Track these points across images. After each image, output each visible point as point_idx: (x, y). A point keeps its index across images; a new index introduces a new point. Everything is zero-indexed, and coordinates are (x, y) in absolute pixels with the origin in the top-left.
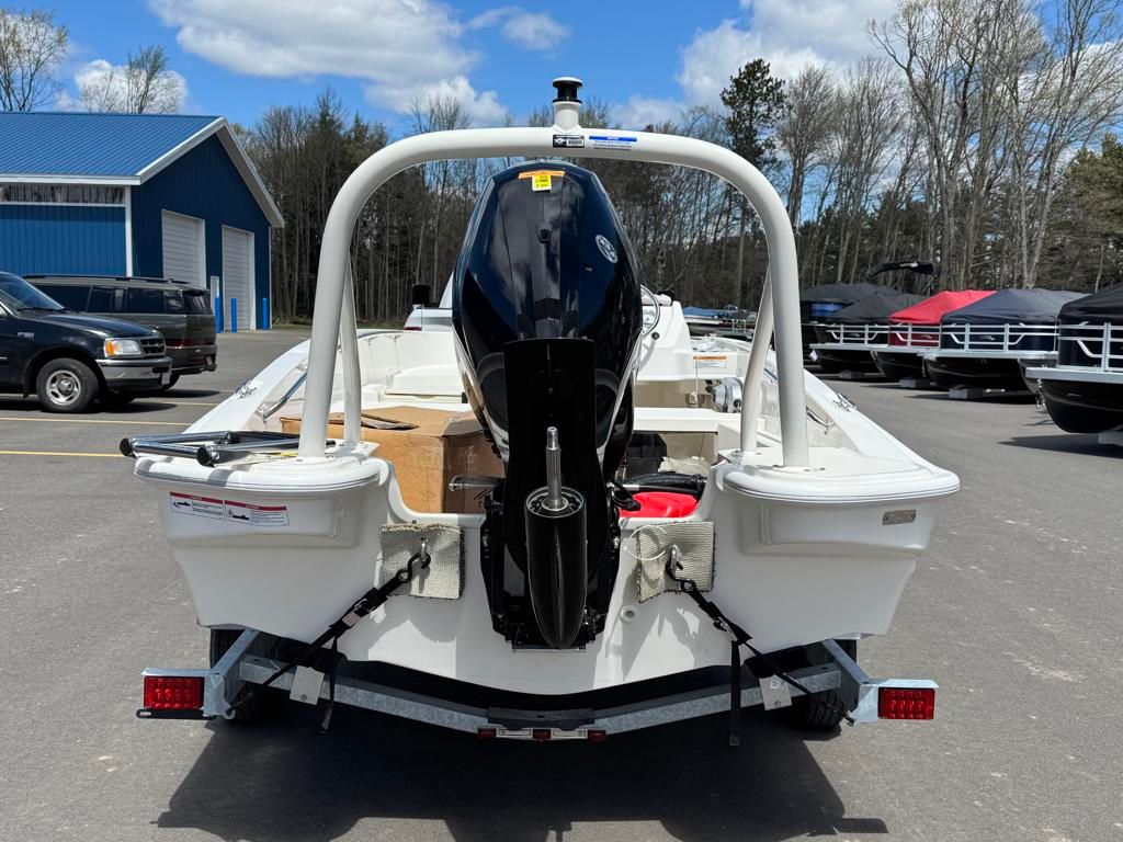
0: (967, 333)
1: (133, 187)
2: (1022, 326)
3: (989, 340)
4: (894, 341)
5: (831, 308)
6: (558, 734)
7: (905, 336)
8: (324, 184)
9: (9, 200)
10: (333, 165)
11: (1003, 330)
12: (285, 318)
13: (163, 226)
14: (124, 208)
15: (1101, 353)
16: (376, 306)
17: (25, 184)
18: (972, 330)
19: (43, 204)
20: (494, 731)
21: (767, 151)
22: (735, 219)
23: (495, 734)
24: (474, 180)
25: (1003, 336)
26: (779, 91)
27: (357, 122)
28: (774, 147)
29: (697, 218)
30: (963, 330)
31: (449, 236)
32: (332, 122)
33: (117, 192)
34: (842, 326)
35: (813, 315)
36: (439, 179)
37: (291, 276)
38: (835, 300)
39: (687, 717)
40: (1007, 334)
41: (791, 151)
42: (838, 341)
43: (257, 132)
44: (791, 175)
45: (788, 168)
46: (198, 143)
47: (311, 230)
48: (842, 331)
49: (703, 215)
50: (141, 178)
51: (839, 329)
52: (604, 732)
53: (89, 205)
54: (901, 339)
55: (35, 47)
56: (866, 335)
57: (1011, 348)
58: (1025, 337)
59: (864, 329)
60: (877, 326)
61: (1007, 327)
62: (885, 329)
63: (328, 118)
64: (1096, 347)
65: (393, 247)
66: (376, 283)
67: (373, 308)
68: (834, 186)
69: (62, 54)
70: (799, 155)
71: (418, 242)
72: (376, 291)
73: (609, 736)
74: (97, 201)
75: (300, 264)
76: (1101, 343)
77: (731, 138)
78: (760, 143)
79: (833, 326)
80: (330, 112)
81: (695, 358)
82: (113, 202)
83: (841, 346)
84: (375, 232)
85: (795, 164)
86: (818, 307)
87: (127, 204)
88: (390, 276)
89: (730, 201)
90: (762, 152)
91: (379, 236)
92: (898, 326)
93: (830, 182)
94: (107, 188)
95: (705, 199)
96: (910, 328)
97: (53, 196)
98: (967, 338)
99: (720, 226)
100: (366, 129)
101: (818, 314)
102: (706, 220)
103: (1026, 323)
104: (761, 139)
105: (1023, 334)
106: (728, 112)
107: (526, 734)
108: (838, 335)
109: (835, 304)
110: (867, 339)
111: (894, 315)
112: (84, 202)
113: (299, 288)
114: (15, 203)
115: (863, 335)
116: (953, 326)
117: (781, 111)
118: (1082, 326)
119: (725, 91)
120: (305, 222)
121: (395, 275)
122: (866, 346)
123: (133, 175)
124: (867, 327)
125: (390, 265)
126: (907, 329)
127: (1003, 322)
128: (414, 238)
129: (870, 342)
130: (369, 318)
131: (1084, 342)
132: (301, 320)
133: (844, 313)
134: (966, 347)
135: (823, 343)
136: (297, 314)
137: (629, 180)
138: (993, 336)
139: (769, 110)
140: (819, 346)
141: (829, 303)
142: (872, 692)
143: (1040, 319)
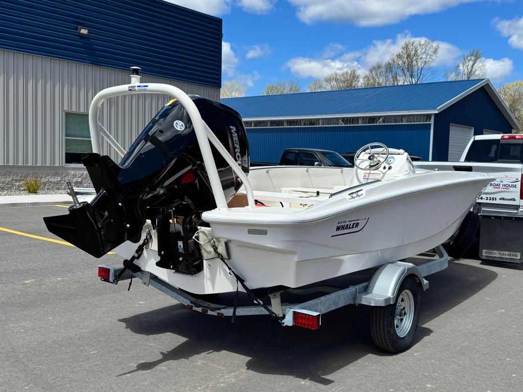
1: (435, 114)
6: (210, 312)
9: (384, 123)
13: (450, 131)
14: (430, 124)
17: (391, 116)
19: (397, 124)
20: (192, 306)
23: (192, 308)
33: (428, 117)
39: (249, 314)
46: (472, 91)
50: (439, 110)
52: (223, 314)
53: (416, 123)
55: (424, 56)
69: (436, 58)
73: (225, 316)
74: (420, 122)
82: (426, 122)
87: (432, 122)
94: (424, 115)
97: (402, 120)
107: (199, 310)
112: (414, 122)
114: (387, 124)
123: (435, 108)
142: (290, 312)
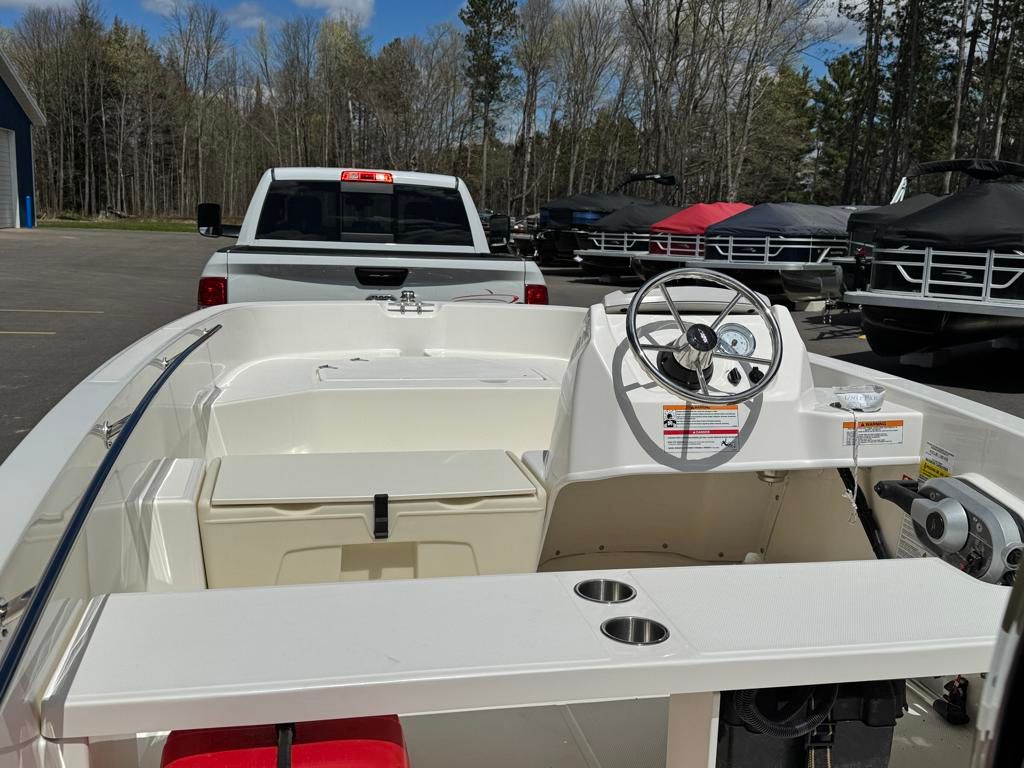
0: (731, 245)
2: (782, 238)
3: (751, 252)
4: (654, 249)
5: (589, 216)
7: (665, 245)
8: (86, 84)
10: (94, 65)
11: (764, 242)
12: (52, 212)
15: (921, 278)
16: (142, 201)
18: (735, 242)
21: (504, 68)
22: (478, 128)
24: (233, 83)
25: (764, 248)
26: (512, 12)
27: (116, 24)
28: (511, 64)
29: (444, 126)
30: (727, 242)
31: (213, 137)
32: (92, 24)
34: (603, 234)
35: (574, 222)
36: (199, 82)
37: (56, 173)
38: (594, 209)
40: (767, 246)
41: (526, 69)
42: (599, 248)
43: (16, 32)
44: (526, 89)
45: (522, 84)
47: (75, 128)
48: (603, 239)
49: (450, 124)
51: (600, 236)
54: (662, 247)
56: (625, 243)
57: (771, 259)
58: (784, 249)
59: (623, 237)
60: (635, 234)
61: (768, 239)
62: (645, 237)
63: (88, 20)
64: (916, 272)
65: (156, 145)
66: (142, 181)
67: (139, 203)
68: (563, 102)
70: (533, 72)
71: (182, 141)
72: (142, 187)
75: (64, 160)
76: (922, 268)
77: (471, 54)
78: (497, 59)
79: (595, 233)
80: (90, 13)
81: (846, 425)
83: (602, 252)
84: (139, 130)
85: (528, 79)
86: (578, 215)
88: (155, 174)
89: (473, 111)
90: (500, 68)
91: (143, 134)
92: (659, 235)
93: (559, 98)
95: (450, 109)
96: (669, 237)
98: (731, 249)
99: (465, 134)
100: (125, 32)
101: (578, 222)
102: (453, 128)
103: (785, 236)
104: (498, 55)
105: (783, 246)
106: (466, 30)
108: (599, 242)
109: (593, 212)
110: (626, 246)
111: (654, 225)
113: (64, 184)
115: (622, 243)
116: (718, 238)
117: (514, 31)
118: (902, 250)
119: (462, 11)
120: (68, 121)
121: (161, 172)
122: (625, 253)
124: (626, 235)
125: (155, 162)
126: (666, 239)
127: (764, 235)
128: (178, 137)
129: (628, 249)
130: (136, 213)
131: (903, 266)
132: (68, 215)
133: (603, 222)
134: (730, 258)
135: (586, 249)
136: (64, 209)
137: (381, 88)
138: (755, 248)
139: (504, 28)
140: (583, 252)
141: (586, 211)
143: (798, 233)
